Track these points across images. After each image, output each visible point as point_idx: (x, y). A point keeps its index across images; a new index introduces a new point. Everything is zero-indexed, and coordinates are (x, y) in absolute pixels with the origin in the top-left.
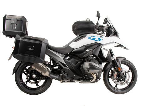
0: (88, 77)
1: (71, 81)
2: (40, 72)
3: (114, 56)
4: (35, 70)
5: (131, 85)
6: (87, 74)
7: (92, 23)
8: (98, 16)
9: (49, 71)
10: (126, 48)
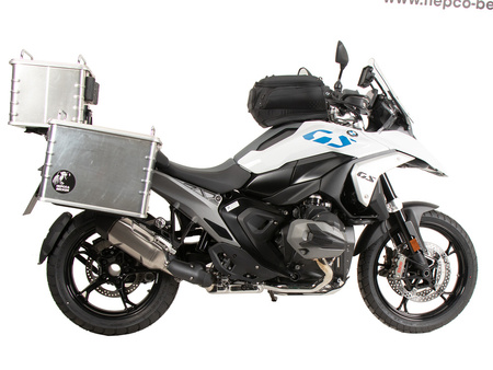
0: (306, 275)
1: (243, 288)
2: (136, 254)
3: (395, 201)
4: (117, 249)
5: (455, 302)
6: (300, 264)
7: (319, 83)
8: (342, 58)
9: (168, 254)
10: (437, 172)
